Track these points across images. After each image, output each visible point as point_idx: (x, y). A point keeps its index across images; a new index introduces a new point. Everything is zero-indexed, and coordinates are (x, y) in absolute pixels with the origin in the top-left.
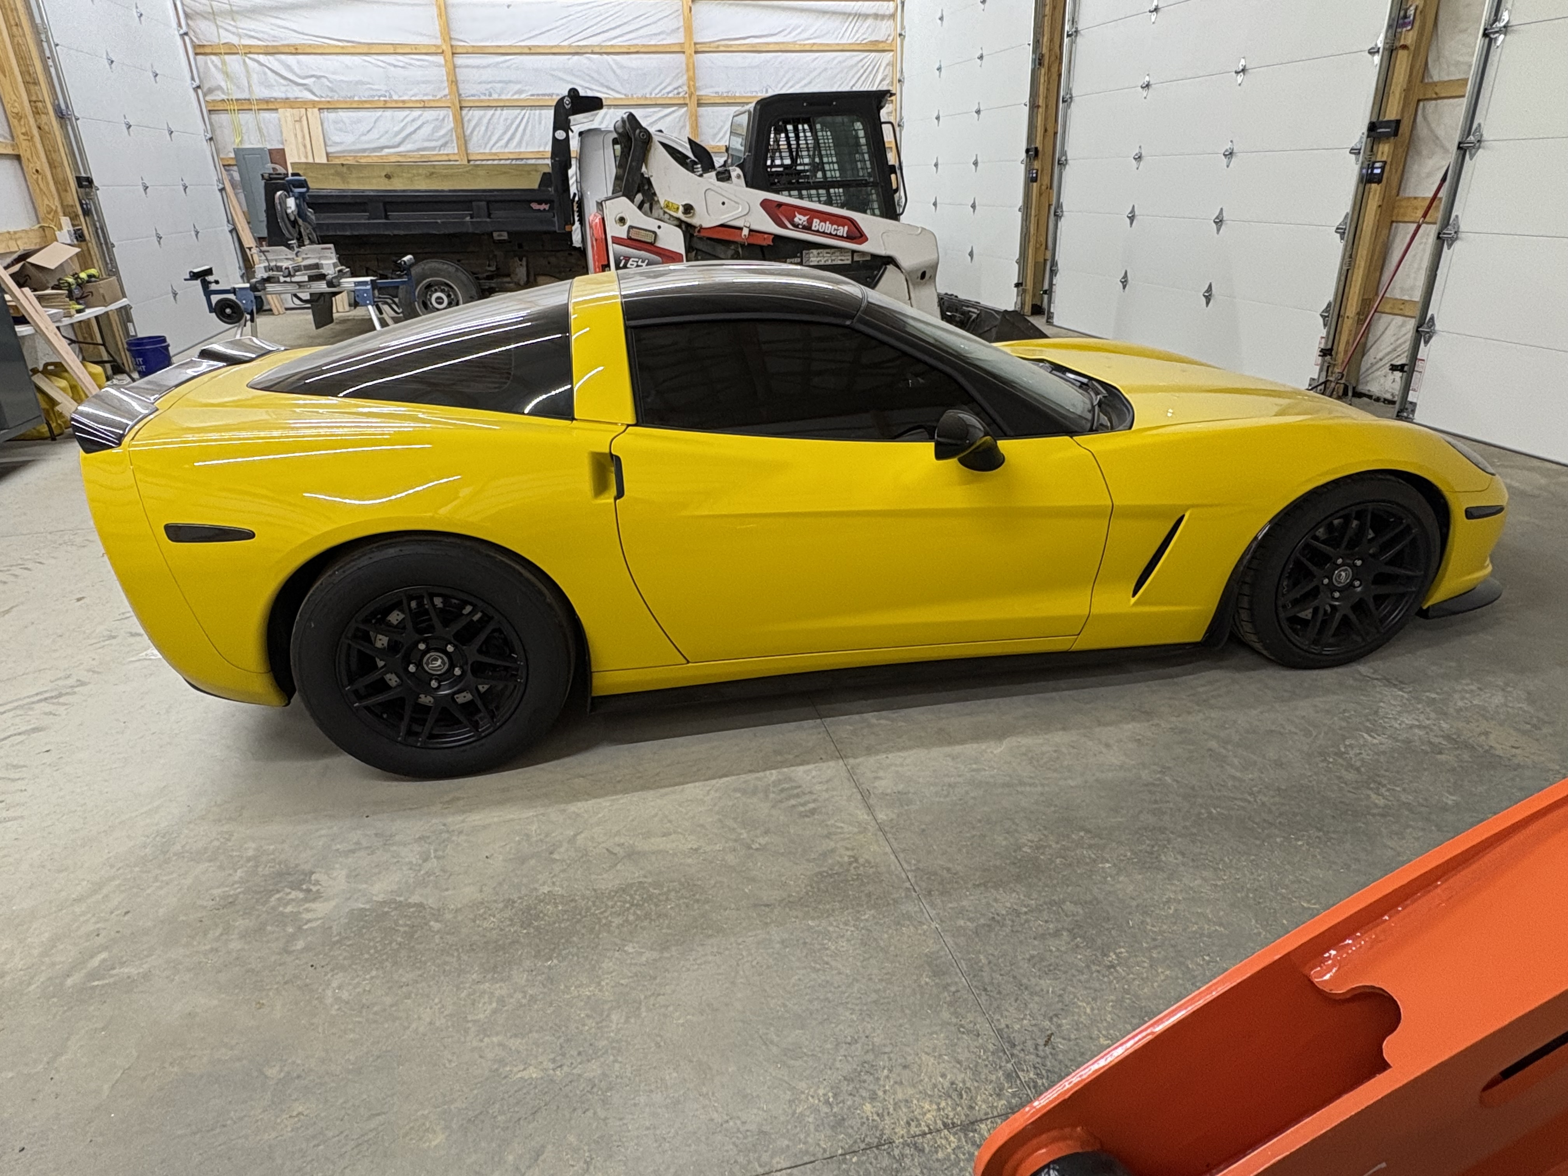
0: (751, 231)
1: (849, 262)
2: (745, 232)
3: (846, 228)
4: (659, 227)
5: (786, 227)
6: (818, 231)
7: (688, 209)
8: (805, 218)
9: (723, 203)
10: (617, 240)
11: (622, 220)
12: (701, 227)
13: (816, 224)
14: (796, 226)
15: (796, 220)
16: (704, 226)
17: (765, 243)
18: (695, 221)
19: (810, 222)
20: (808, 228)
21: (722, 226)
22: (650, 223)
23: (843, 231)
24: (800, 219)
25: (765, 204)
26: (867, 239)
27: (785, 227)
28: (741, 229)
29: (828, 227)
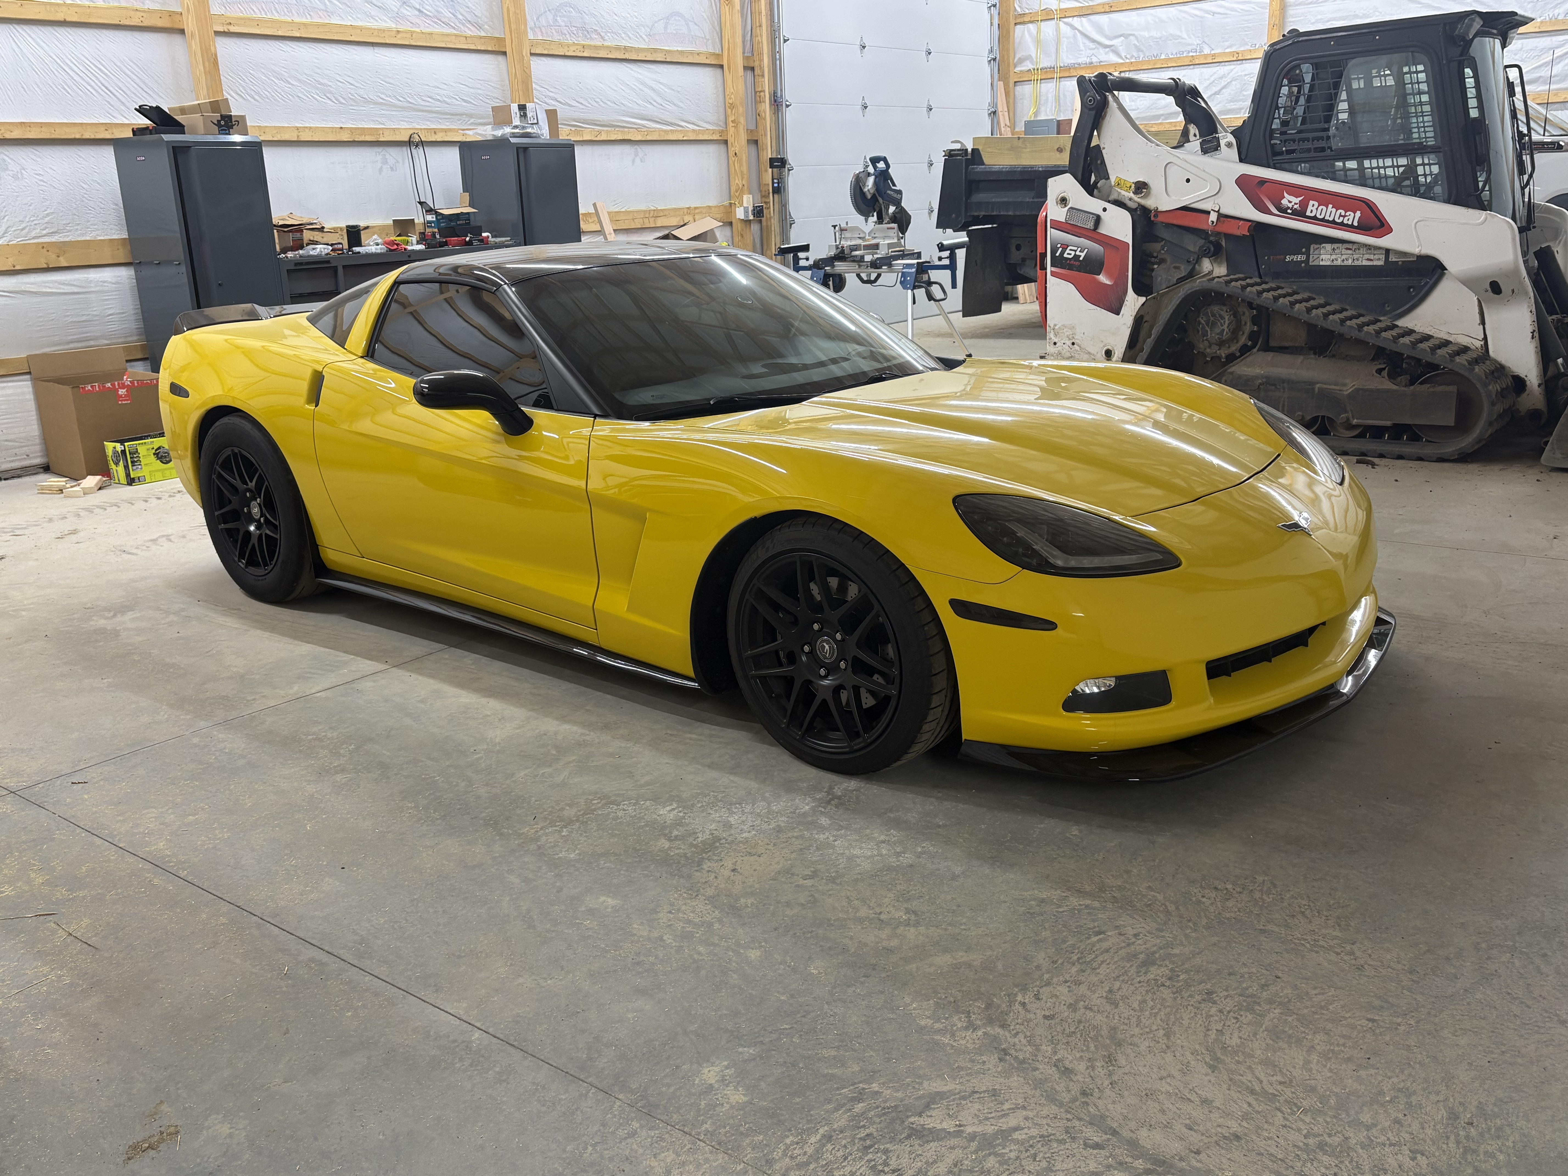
1: (1381, 263)
2: (1213, 217)
3: (1358, 214)
4: (1105, 210)
5: (1268, 212)
6: (1315, 218)
7: (1141, 187)
8: (1297, 200)
9: (1188, 181)
10: (1056, 225)
11: (1063, 201)
12: (1157, 211)
13: (1313, 208)
14: (1283, 210)
15: (1284, 202)
16: (1160, 209)
17: (1238, 233)
18: (1150, 203)
19: (1304, 205)
20: (1300, 214)
21: (1185, 208)
22: (1094, 205)
23: (1353, 218)
24: (1290, 201)
25: (1243, 182)
26: (1390, 230)
27: (1266, 211)
28: (1208, 213)
29: (1330, 212)
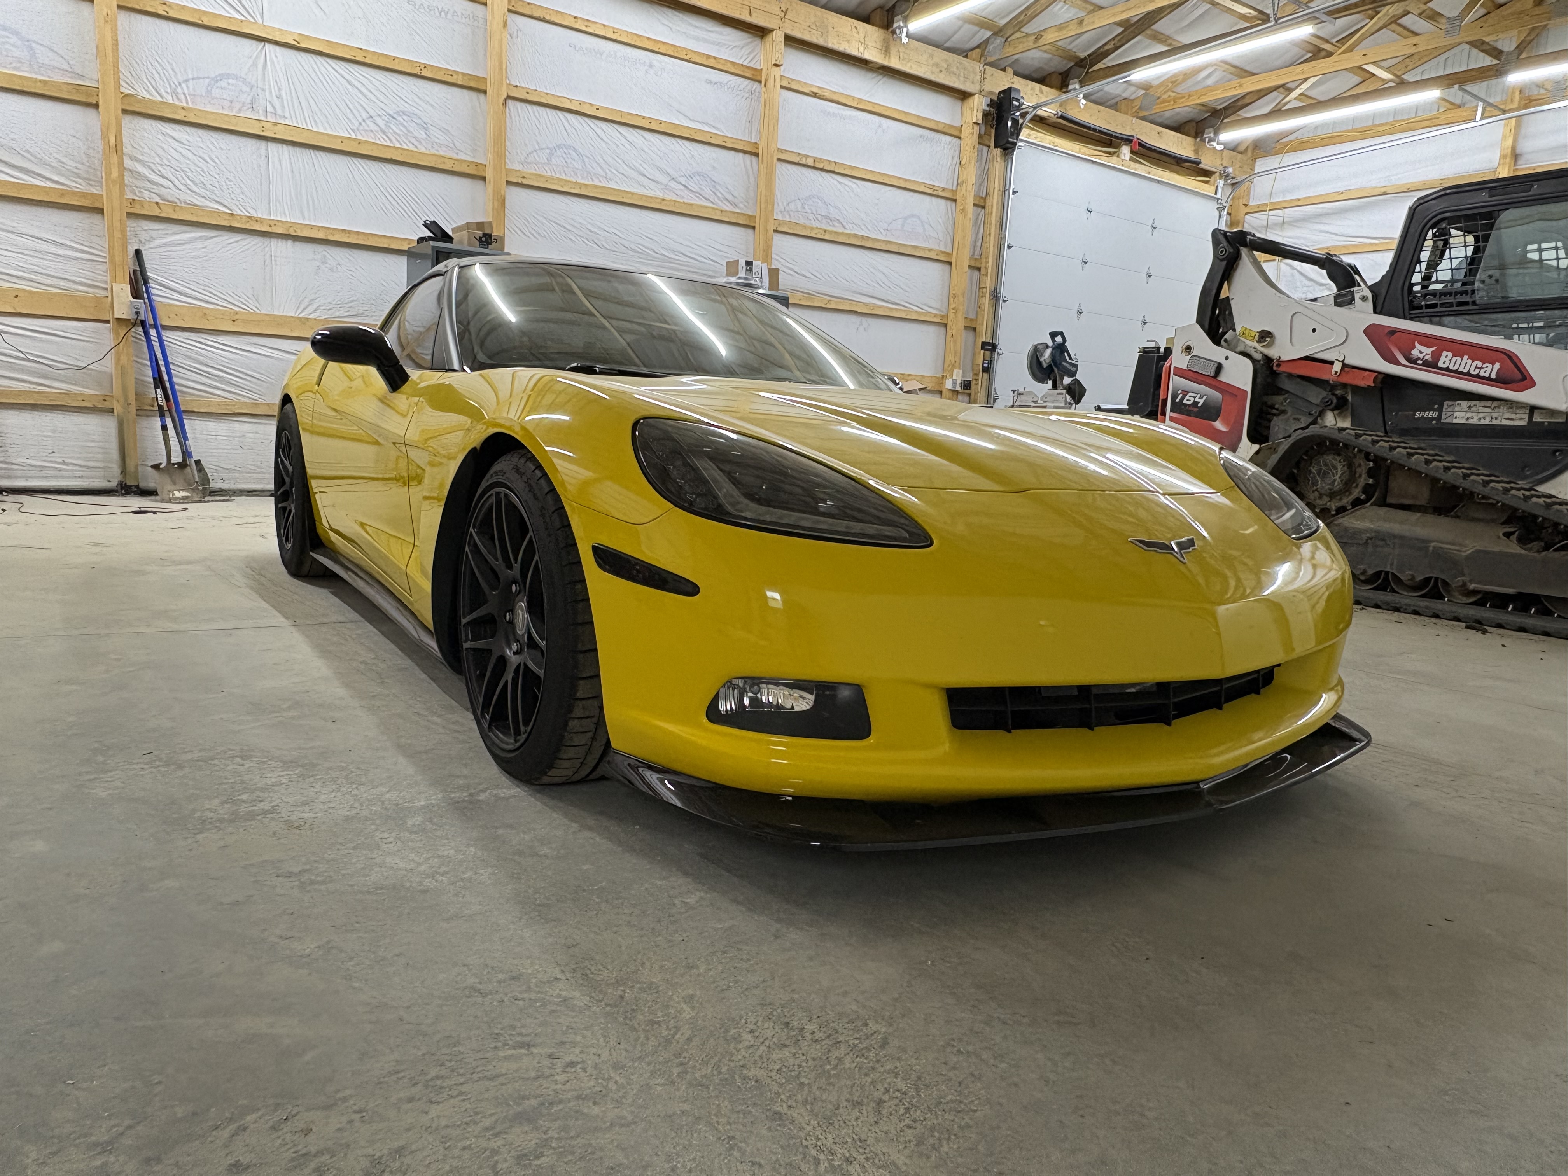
0: (1344, 366)
2: (1337, 367)
3: (1497, 366)
4: (1227, 358)
5: (1396, 362)
7: (1265, 336)
8: (1430, 350)
9: (1314, 330)
11: (1189, 349)
12: (1279, 360)
13: (1446, 359)
14: (1412, 361)
15: (1415, 352)
16: (1283, 358)
17: (1362, 383)
18: (1274, 353)
19: (1437, 356)
20: (1431, 365)
21: (1307, 358)
22: (1217, 353)
23: (1491, 370)
24: (1421, 351)
25: (1371, 332)
26: (1533, 384)
27: (1394, 361)
28: (1332, 363)
29: (1466, 364)
